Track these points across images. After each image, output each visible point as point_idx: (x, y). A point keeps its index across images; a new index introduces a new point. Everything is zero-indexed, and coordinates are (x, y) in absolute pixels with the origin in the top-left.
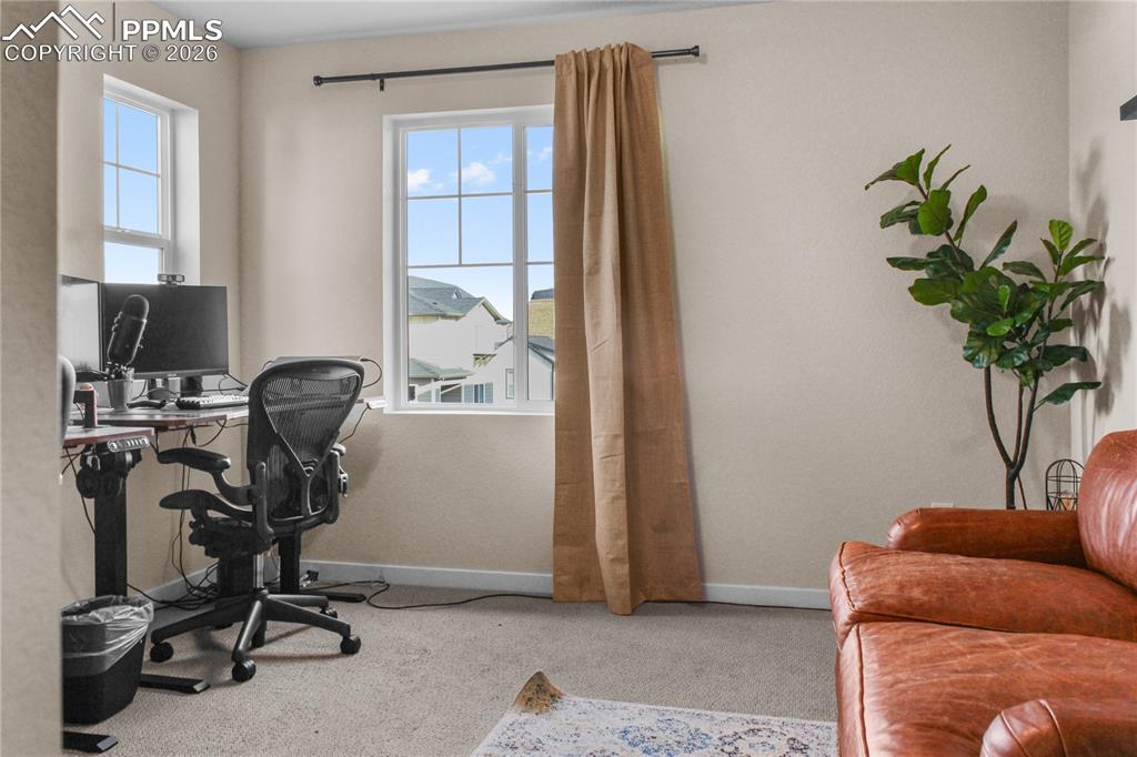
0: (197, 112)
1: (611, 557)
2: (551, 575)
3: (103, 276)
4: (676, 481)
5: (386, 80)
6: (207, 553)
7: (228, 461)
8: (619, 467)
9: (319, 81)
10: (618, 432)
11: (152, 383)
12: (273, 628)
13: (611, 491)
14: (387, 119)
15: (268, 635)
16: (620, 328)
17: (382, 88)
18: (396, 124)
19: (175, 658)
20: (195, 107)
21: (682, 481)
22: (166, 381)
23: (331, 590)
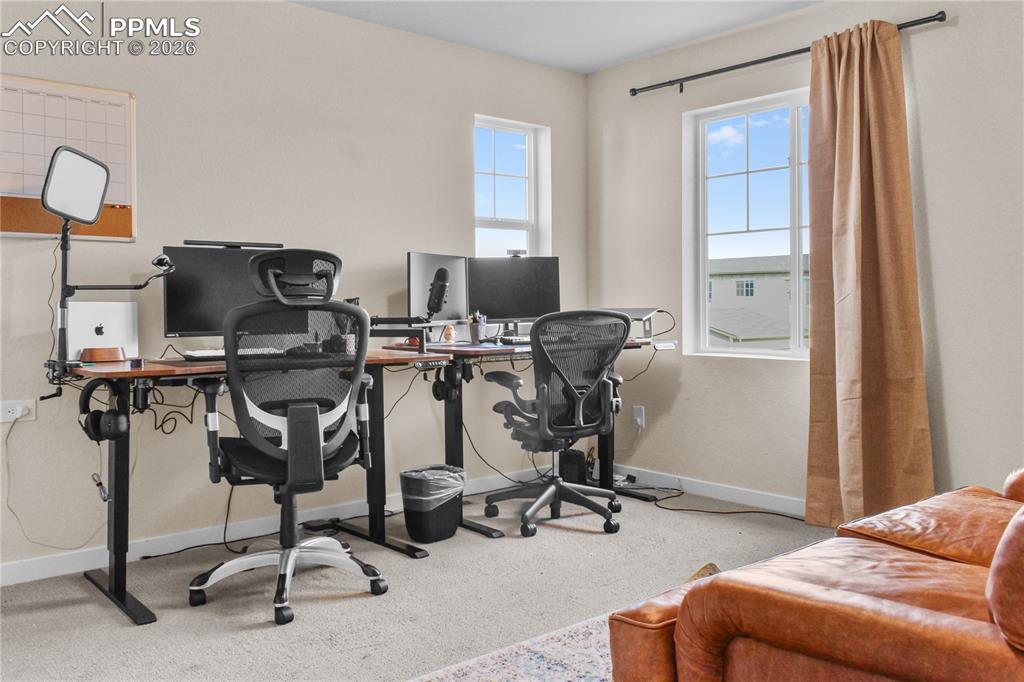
0: (549, 129)
1: (848, 489)
2: (804, 501)
3: (474, 253)
4: (919, 427)
5: (685, 84)
6: (523, 447)
7: (521, 382)
8: (856, 408)
9: (634, 92)
10: (855, 378)
11: (506, 327)
12: (566, 507)
13: (848, 430)
14: (687, 116)
15: (562, 512)
16: (860, 284)
17: (681, 91)
18: (697, 118)
19: (500, 516)
20: (547, 126)
21: (924, 427)
22: (516, 325)
23: (639, 491)
